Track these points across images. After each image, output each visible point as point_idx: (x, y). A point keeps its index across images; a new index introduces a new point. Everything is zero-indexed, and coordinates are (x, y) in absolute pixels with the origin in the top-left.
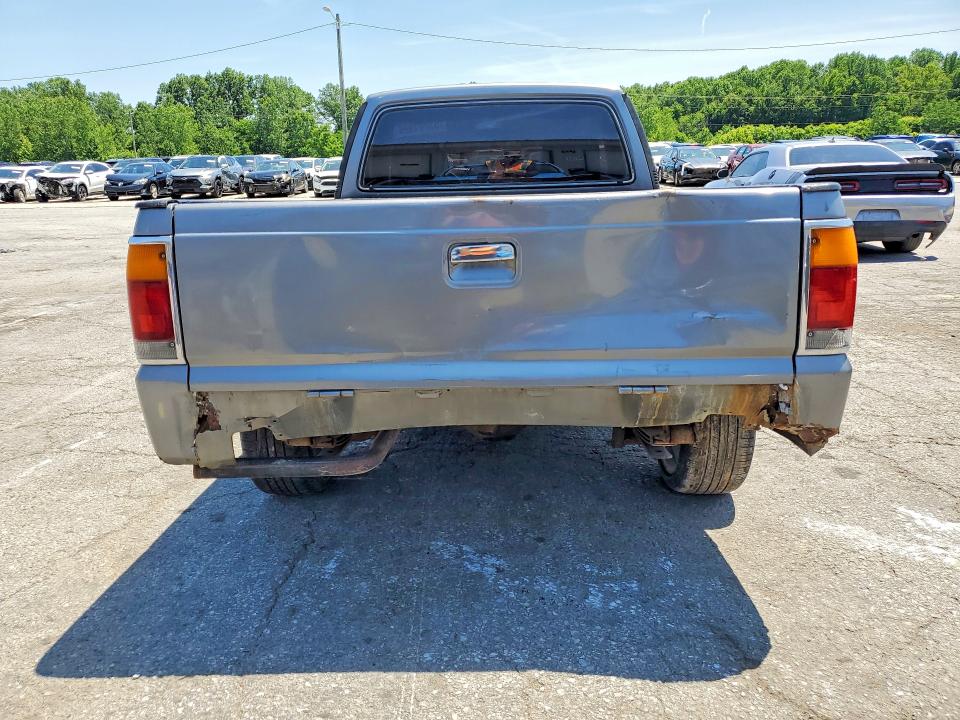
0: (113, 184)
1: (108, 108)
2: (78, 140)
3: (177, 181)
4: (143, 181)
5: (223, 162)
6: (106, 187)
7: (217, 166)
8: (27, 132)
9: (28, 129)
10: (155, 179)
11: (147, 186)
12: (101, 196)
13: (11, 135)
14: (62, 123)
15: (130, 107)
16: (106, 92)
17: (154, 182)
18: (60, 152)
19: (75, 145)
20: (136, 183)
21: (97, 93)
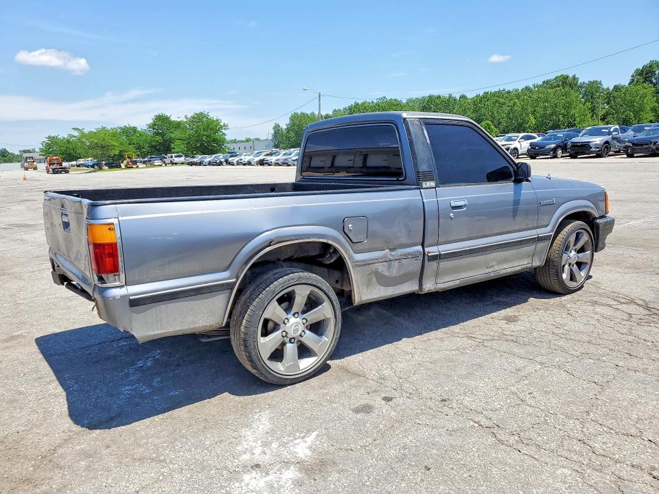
0: (532, 148)
1: (592, 91)
2: (564, 116)
3: (575, 145)
4: (553, 146)
5: (616, 130)
6: (528, 150)
7: (610, 133)
8: (534, 113)
9: (535, 111)
10: (562, 144)
11: (555, 150)
12: (525, 156)
13: (524, 115)
14: (556, 105)
15: (608, 89)
16: (592, 81)
17: (560, 146)
18: (551, 123)
19: (561, 119)
20: (547, 147)
21: (587, 82)
